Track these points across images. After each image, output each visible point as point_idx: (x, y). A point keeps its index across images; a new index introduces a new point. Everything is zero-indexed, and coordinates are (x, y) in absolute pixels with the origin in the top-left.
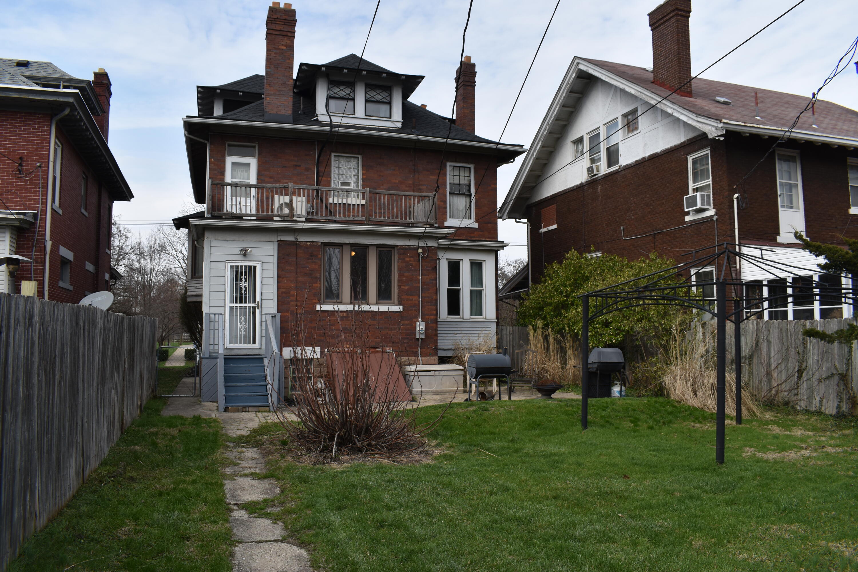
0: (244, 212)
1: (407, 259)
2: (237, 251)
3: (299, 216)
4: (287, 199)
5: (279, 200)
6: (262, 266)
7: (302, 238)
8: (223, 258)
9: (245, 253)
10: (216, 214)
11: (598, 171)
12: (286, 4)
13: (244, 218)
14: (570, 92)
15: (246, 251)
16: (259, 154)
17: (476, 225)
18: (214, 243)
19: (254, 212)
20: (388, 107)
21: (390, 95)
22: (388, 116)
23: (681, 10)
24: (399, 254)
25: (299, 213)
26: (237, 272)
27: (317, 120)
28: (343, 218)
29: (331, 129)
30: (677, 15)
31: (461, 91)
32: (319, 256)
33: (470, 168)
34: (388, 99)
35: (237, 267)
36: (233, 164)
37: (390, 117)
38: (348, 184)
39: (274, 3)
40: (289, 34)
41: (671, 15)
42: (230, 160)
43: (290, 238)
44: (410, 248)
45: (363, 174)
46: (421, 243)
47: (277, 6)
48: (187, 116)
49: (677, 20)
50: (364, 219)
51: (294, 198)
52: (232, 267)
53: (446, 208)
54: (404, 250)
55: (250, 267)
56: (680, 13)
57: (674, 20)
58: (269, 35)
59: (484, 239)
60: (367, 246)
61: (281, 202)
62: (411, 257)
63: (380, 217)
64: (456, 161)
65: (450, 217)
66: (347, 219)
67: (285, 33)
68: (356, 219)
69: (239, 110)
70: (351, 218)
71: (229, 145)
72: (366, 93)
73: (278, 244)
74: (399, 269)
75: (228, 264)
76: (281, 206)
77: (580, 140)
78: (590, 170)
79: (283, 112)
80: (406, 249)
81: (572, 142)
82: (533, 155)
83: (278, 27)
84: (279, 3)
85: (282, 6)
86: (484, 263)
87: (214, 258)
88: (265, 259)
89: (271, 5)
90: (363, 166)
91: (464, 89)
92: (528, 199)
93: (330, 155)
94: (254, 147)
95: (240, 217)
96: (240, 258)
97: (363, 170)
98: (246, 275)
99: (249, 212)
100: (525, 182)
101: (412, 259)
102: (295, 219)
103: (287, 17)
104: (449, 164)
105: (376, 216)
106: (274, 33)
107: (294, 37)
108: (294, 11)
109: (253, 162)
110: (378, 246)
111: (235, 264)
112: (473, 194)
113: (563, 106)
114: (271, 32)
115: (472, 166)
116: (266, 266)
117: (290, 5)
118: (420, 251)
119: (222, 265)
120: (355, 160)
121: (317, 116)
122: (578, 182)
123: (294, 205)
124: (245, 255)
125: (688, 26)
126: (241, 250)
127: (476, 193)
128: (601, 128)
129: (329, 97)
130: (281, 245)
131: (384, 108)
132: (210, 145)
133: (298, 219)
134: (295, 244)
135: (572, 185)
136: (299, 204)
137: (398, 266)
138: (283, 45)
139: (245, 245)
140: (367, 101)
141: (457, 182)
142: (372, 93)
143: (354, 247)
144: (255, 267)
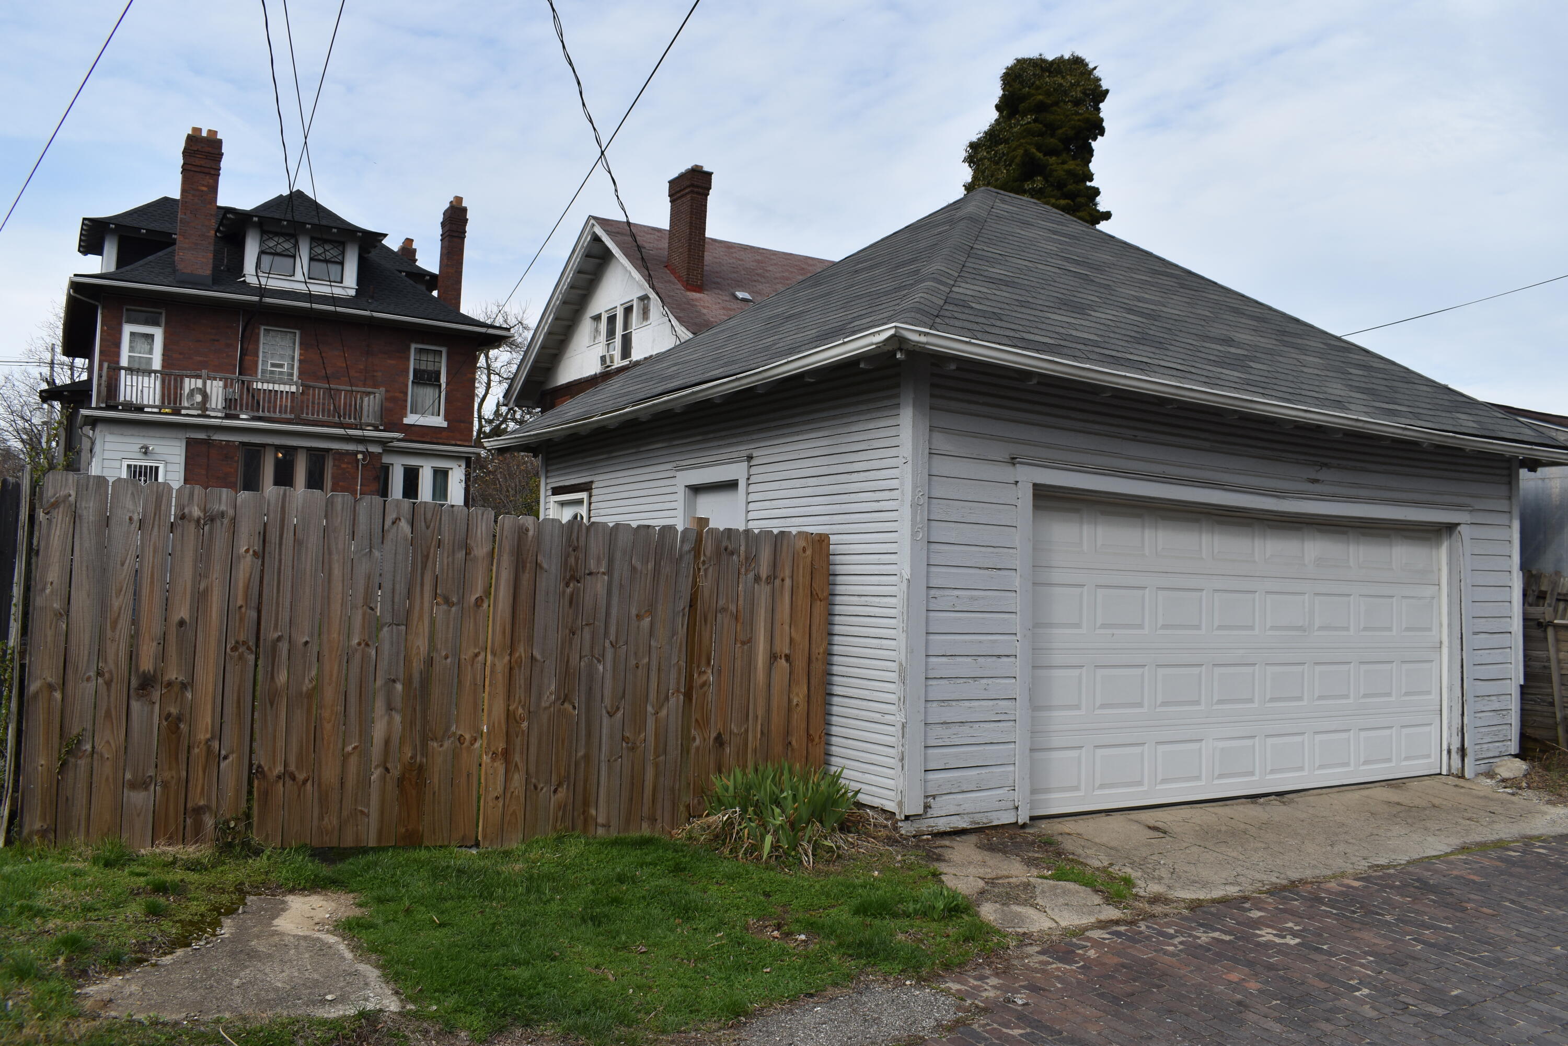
0: (146, 402)
1: (344, 466)
2: (136, 448)
3: (214, 410)
4: (199, 383)
5: (189, 384)
6: (166, 467)
7: (217, 437)
8: (119, 455)
9: (146, 451)
10: (112, 403)
11: (612, 362)
12: (210, 131)
13: (146, 410)
14: (587, 256)
15: (147, 448)
16: (166, 324)
17: (445, 424)
18: (109, 438)
19: (157, 403)
20: (339, 267)
21: (343, 253)
22: (339, 280)
23: (697, 187)
24: (334, 459)
25: (214, 406)
26: (135, 472)
27: (244, 281)
28: (267, 414)
29: (261, 299)
30: (692, 192)
31: (446, 243)
32: (236, 458)
33: (441, 352)
34: (340, 257)
35: (135, 466)
36: (132, 334)
37: (341, 282)
38: (281, 366)
39: (194, 129)
40: (213, 172)
41: (687, 191)
42: (128, 329)
43: (202, 436)
44: (347, 453)
45: (301, 355)
46: (361, 448)
47: (197, 134)
48: (75, 275)
49: (692, 199)
50: (293, 416)
51: (209, 382)
52: (129, 466)
53: (406, 401)
54: (339, 454)
55: (151, 467)
56: (696, 190)
57: (689, 197)
58: (185, 170)
59: (453, 442)
60: (296, 448)
61: (193, 387)
62: (348, 463)
63: (313, 414)
64: (423, 343)
65: (412, 412)
66: (272, 415)
67: (206, 170)
68: (284, 416)
69: (141, 262)
70: (277, 415)
71: (127, 310)
72: (311, 249)
73: (187, 442)
74: (333, 477)
75: (125, 464)
76: (192, 392)
77: (597, 318)
78: (603, 359)
79: (200, 272)
80: (343, 454)
81: (591, 318)
82: (544, 328)
83: (198, 162)
84: (200, 130)
85: (204, 134)
86: (450, 472)
87: (107, 455)
88: (170, 459)
89: (190, 133)
90: (301, 344)
91: (449, 241)
92: (542, 383)
93: (259, 329)
94: (161, 313)
95: (140, 409)
96: (141, 456)
97: (301, 349)
98: (145, 476)
99: (151, 403)
100: (536, 361)
101: (350, 466)
102: (208, 413)
103: (210, 149)
104: (413, 346)
105: (307, 414)
106: (193, 169)
107: (219, 175)
108: (220, 142)
109: (158, 334)
110: (309, 449)
111: (133, 463)
112: (444, 386)
113: (579, 272)
114: (189, 167)
115: (444, 350)
116: (170, 467)
117: (216, 132)
118: (360, 456)
119: (117, 464)
120: (291, 335)
121: (244, 276)
122: (593, 373)
123: (208, 390)
124: (146, 453)
125: (706, 206)
126: (142, 448)
127: (447, 384)
128: (618, 309)
129: (262, 253)
130: (190, 443)
131: (334, 269)
132: (103, 309)
133: (212, 414)
134: (207, 442)
135: (587, 375)
136: (215, 390)
137: (333, 474)
138: (204, 185)
139: (146, 442)
140: (311, 259)
141: (423, 367)
142: (319, 250)
143: (278, 448)
144: (157, 468)
